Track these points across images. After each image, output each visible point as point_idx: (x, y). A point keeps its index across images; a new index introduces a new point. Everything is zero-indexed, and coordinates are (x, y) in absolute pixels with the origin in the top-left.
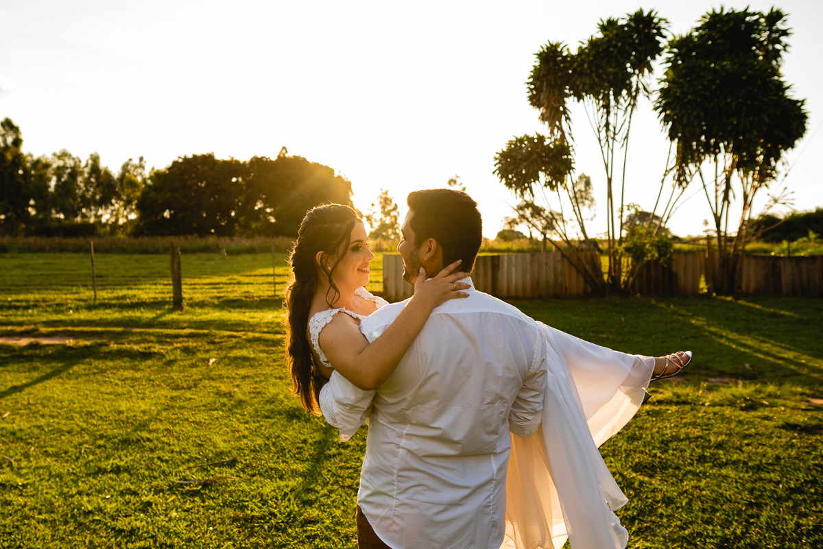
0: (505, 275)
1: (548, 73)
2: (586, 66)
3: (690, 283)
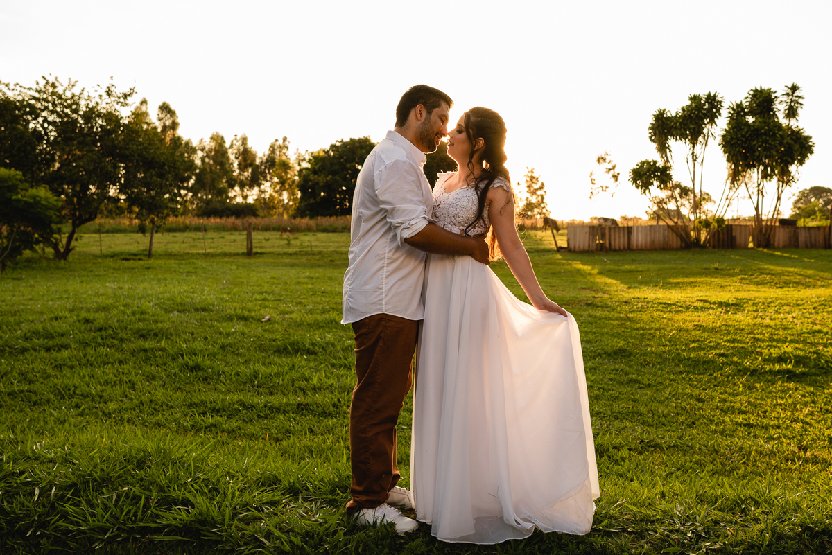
0: (635, 237)
1: (659, 126)
2: (678, 124)
3: (743, 242)
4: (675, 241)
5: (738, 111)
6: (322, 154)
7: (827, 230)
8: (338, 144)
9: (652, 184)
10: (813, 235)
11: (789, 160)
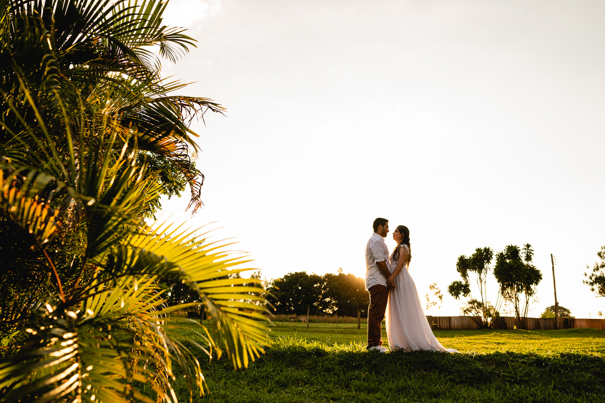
0: (453, 323)
1: (461, 264)
2: (471, 263)
3: (511, 326)
4: (474, 325)
5: (501, 257)
6: (280, 280)
7: (555, 320)
8: (289, 275)
9: (460, 293)
10: (547, 323)
11: (530, 282)
